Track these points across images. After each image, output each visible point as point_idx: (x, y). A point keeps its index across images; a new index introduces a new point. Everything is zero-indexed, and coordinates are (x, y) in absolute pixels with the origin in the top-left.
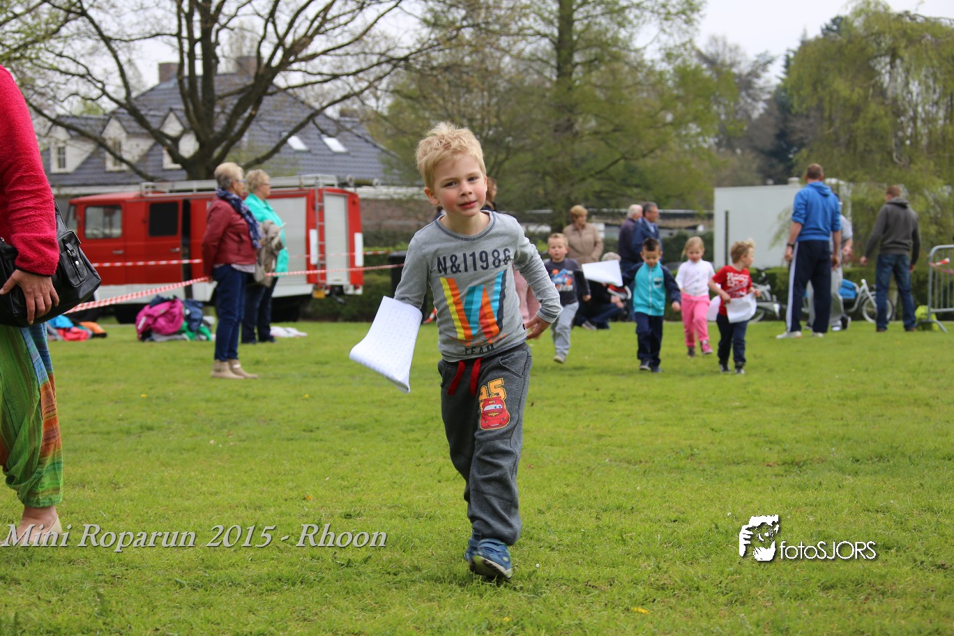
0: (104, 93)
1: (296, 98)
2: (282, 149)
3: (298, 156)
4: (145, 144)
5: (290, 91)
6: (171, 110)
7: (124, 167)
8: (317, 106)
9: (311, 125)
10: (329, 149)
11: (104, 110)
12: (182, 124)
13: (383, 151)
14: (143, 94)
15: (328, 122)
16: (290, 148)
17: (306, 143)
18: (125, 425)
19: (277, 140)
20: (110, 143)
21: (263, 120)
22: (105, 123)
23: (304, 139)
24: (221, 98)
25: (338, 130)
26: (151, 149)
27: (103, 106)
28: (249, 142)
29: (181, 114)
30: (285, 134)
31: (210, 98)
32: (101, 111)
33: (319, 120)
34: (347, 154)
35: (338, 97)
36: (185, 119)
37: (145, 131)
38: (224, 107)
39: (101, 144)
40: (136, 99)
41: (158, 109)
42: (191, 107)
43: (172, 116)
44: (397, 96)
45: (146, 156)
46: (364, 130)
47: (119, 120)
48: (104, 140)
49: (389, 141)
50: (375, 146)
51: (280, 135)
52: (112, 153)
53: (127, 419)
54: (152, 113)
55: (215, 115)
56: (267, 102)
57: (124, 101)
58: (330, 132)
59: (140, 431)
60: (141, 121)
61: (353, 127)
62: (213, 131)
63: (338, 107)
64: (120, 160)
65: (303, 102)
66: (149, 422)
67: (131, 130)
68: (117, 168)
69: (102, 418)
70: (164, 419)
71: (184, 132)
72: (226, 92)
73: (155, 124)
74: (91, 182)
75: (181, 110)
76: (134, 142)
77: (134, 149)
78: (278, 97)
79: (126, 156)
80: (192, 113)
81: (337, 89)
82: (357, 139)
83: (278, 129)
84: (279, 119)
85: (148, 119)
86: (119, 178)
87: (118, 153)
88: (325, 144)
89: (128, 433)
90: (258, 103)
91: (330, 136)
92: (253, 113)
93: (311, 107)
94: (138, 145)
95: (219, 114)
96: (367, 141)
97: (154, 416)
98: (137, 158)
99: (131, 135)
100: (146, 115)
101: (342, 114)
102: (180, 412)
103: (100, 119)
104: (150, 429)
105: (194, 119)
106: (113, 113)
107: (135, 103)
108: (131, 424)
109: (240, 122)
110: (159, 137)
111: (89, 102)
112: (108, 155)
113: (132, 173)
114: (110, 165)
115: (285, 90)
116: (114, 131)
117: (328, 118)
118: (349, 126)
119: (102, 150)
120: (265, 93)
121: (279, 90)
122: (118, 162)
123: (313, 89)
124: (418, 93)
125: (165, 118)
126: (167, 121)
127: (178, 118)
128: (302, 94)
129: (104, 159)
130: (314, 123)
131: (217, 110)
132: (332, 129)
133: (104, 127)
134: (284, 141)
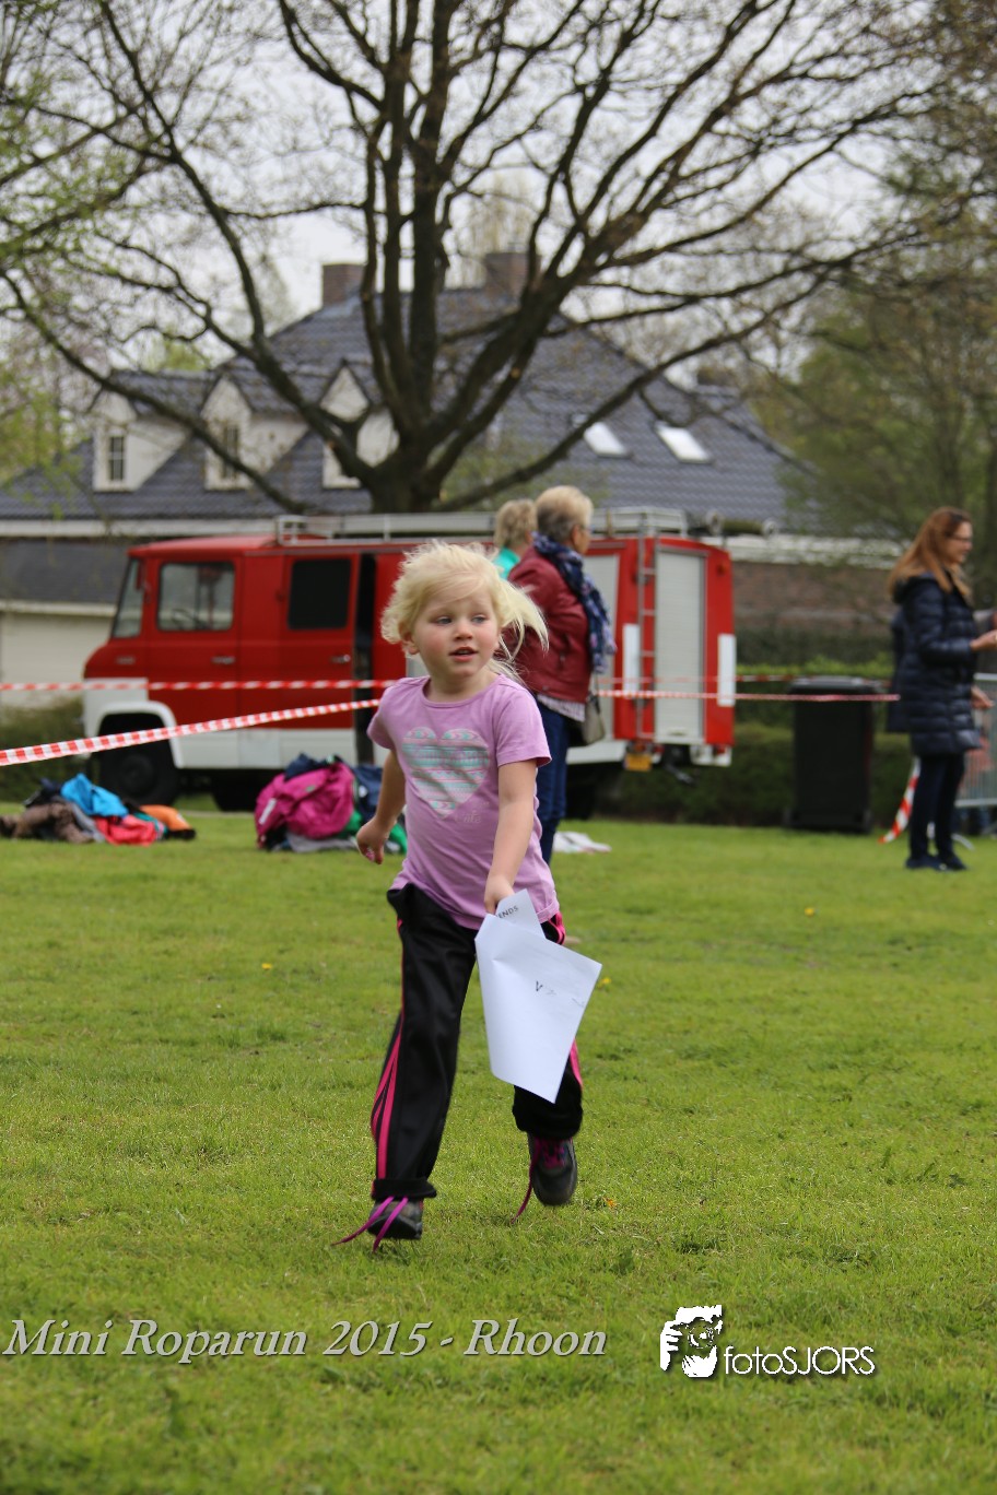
0: (209, 324)
1: (607, 344)
2: (573, 452)
3: (604, 467)
4: (286, 434)
5: (595, 328)
6: (345, 363)
7: (243, 481)
8: (650, 361)
9: (636, 401)
10: (671, 452)
11: (206, 360)
12: (365, 393)
13: (787, 460)
14: (290, 329)
15: (672, 395)
16: (589, 448)
17: (622, 440)
18: (227, 1027)
19: (562, 432)
20: (216, 431)
21: (535, 389)
22: (208, 387)
23: (619, 431)
24: (451, 340)
25: (694, 413)
26: (300, 444)
27: (207, 352)
28: (503, 433)
29: (361, 372)
30: (580, 420)
31: (427, 339)
32: (202, 363)
33: (653, 391)
34: (708, 464)
35: (695, 343)
36: (372, 384)
37: (288, 407)
38: (454, 360)
39: (198, 431)
40: (274, 338)
41: (317, 362)
42: (386, 359)
43: (345, 375)
44: (822, 343)
45: (286, 460)
46: (749, 415)
47: (237, 382)
48: (205, 423)
49: (802, 440)
50: (770, 449)
51: (569, 422)
52: (219, 452)
53: (232, 1014)
54: (305, 369)
55: (436, 376)
56: (545, 351)
57: (247, 344)
58: (675, 418)
59: (257, 1040)
60: (283, 386)
61: (727, 408)
62: (429, 410)
63: (693, 363)
64: (234, 465)
65: (621, 353)
66: (277, 1025)
67: (259, 404)
68: (227, 484)
69: (181, 1010)
70: (307, 1016)
71: (370, 411)
72: (461, 327)
73: (309, 391)
74: (173, 510)
75: (365, 364)
76: (265, 429)
77: (263, 443)
78: (568, 342)
79: (248, 460)
80: (387, 371)
81: (695, 325)
82: (732, 433)
83: (563, 408)
84: (570, 386)
85: (297, 381)
86: (230, 504)
87: (231, 452)
88: (662, 442)
89: (233, 1044)
90: (525, 353)
91: (674, 425)
92: (516, 373)
93: (636, 363)
94: (272, 437)
95: (443, 373)
96: (752, 438)
97: (287, 1010)
98: (269, 463)
99: (259, 413)
100: (294, 373)
101: (703, 377)
102: (341, 1005)
103: (197, 381)
104: (278, 1037)
105: (391, 384)
106: (226, 367)
107: (271, 347)
108: (241, 1024)
109: (487, 393)
110: (317, 420)
111: (177, 345)
112: (210, 454)
113: (261, 495)
114: (214, 477)
115: (585, 326)
116: (225, 405)
117: (671, 386)
118: (716, 404)
119: (199, 444)
120: (542, 332)
121: (571, 325)
122: (230, 470)
123: (642, 325)
124: (868, 337)
125: (332, 379)
126: (336, 386)
127: (358, 382)
128: (619, 334)
129: (203, 463)
130: (642, 397)
131: (440, 365)
132: (682, 410)
133: (206, 396)
134: (578, 435)
